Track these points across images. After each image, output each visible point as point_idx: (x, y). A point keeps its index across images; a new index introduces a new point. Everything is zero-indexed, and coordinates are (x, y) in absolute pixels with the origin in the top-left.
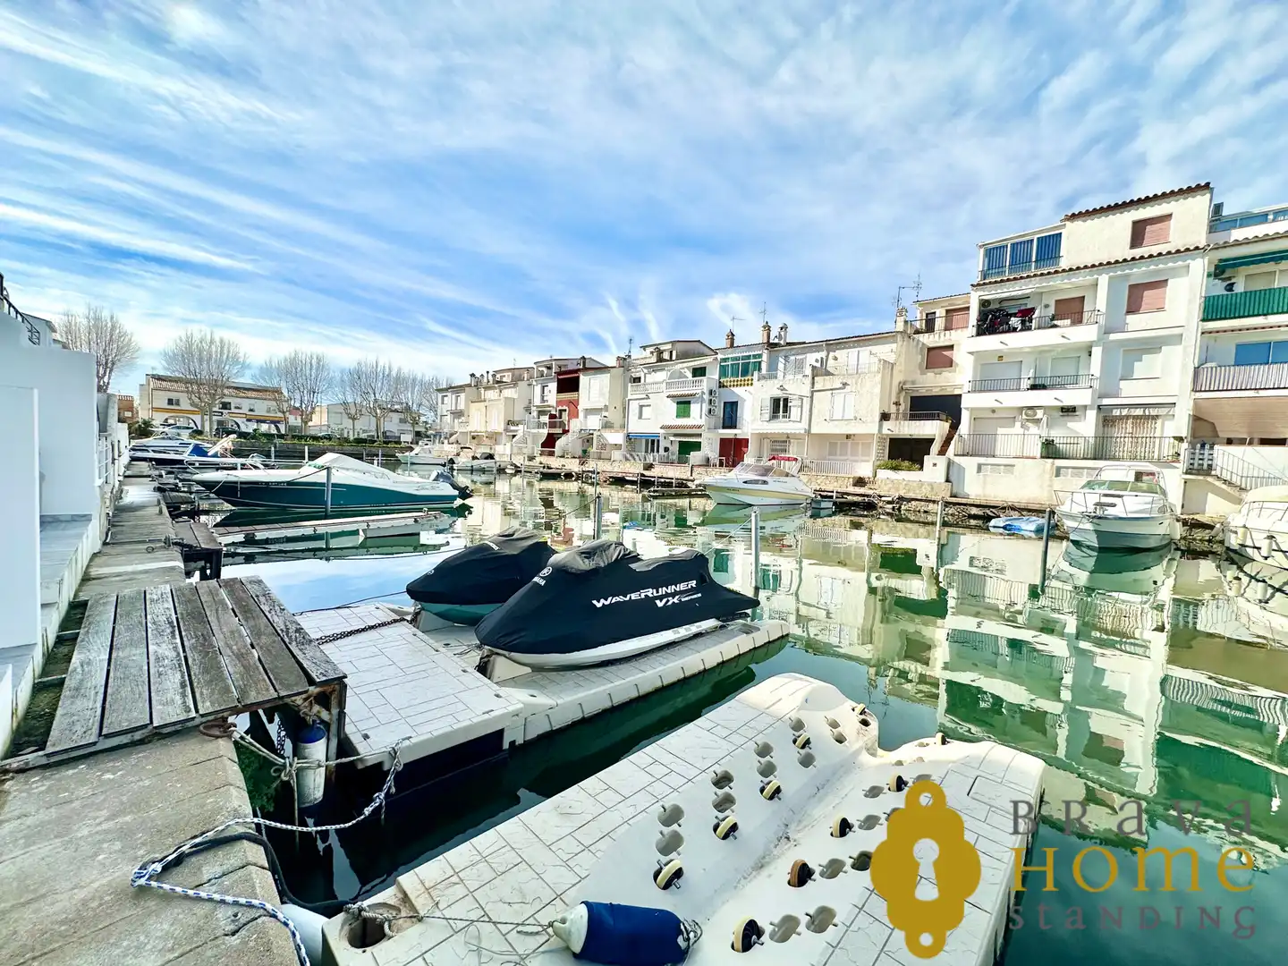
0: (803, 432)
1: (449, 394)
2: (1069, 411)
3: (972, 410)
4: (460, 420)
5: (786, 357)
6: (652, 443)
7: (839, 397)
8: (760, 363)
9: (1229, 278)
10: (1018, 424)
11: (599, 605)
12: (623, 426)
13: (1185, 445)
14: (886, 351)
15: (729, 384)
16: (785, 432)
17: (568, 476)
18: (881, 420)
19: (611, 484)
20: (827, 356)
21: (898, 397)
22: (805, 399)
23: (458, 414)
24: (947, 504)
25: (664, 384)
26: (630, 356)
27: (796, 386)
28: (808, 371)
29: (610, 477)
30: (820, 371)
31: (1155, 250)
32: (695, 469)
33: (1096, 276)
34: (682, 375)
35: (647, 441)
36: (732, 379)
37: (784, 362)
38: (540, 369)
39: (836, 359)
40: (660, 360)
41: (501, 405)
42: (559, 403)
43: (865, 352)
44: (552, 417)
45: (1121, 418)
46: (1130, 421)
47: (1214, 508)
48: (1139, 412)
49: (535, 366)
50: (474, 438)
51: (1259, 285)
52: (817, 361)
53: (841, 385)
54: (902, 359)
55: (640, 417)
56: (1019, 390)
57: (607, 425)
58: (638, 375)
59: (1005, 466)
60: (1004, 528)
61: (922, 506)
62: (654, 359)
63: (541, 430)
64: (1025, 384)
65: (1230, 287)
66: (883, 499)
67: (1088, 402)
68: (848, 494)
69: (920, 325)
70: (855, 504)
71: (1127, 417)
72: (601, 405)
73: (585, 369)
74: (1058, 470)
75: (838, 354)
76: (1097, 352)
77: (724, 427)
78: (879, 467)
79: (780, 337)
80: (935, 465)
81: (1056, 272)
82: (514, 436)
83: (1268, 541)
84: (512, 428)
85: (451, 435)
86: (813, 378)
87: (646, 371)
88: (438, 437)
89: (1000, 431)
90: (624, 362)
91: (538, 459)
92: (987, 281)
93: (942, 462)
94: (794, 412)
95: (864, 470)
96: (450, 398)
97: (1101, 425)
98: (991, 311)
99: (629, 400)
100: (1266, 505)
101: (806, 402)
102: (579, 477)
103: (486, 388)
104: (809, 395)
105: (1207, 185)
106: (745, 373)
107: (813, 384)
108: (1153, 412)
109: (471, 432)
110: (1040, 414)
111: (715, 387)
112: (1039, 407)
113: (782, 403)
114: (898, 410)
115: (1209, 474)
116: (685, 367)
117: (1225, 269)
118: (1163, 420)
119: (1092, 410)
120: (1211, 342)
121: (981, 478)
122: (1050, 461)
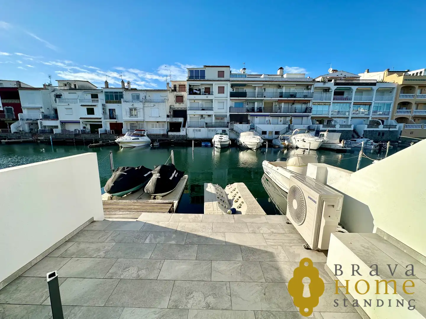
0: (142, 120)
2: (209, 116)
3: (189, 115)
7: (153, 109)
8: (122, 95)
9: (233, 88)
10: (200, 119)
11: (171, 179)
14: (165, 96)
15: (110, 102)
16: (136, 120)
18: (167, 117)
20: (147, 96)
21: (170, 110)
22: (142, 109)
25: (78, 99)
26: (51, 85)
27: (138, 105)
28: (142, 100)
30: (146, 101)
31: (222, 79)
33: (212, 83)
39: (150, 97)
40: (71, 88)
42: (5, 104)
44: (2, 112)
51: (237, 91)
52: (144, 97)
53: (154, 106)
54: (170, 99)
55: (66, 114)
57: (46, 117)
58: (59, 94)
59: (198, 129)
62: (67, 88)
64: (200, 109)
65: (233, 90)
69: (173, 88)
72: (38, 107)
73: (22, 88)
74: (209, 130)
77: (110, 119)
78: (168, 131)
79: (128, 86)
81: (205, 80)
90: (48, 87)
93: (184, 129)
94: (139, 114)
95: (164, 132)
97: (216, 119)
98: (191, 88)
99: (58, 106)
105: (229, 66)
106: (117, 99)
107: (144, 105)
111: (104, 102)
112: (204, 115)
113: (134, 111)
114: (170, 114)
115: (233, 130)
117: (232, 86)
118: (225, 118)
119: (214, 116)
120: (231, 102)
121: (194, 133)
122: (207, 128)
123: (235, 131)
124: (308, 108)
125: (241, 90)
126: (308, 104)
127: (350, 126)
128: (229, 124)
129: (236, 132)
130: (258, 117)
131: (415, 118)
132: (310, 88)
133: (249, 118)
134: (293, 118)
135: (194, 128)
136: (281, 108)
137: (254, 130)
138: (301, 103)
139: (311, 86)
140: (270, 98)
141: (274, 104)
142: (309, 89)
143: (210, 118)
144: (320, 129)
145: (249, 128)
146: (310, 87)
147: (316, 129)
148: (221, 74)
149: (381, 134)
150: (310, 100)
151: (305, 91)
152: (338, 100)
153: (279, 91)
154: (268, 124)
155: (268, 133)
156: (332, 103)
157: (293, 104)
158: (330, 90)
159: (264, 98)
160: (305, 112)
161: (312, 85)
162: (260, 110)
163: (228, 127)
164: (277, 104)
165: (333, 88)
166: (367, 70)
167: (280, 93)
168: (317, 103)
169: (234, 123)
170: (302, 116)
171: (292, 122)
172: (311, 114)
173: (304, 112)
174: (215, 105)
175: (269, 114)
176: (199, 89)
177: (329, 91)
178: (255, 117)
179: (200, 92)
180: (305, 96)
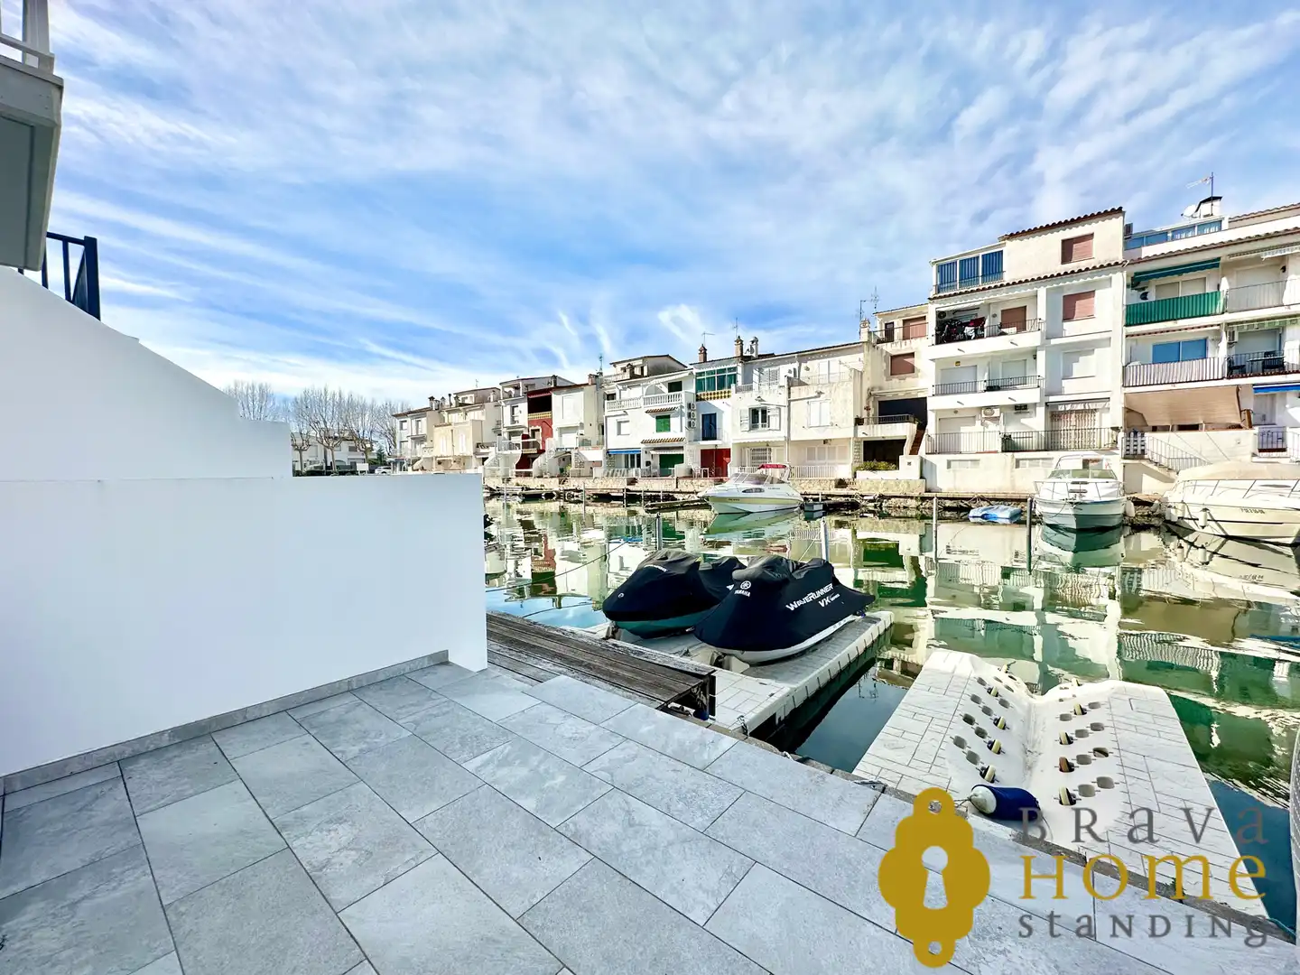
0: (783, 439)
1: (409, 420)
2: (1021, 409)
3: (936, 411)
4: (423, 446)
5: (760, 370)
6: (633, 458)
7: (815, 405)
8: (735, 375)
9: (1143, 289)
10: (978, 423)
11: (792, 609)
12: (601, 443)
13: (1121, 434)
14: (855, 360)
15: (706, 397)
16: (766, 440)
17: (549, 496)
18: (855, 425)
19: (596, 500)
20: (800, 367)
21: (868, 403)
22: (782, 408)
23: (419, 439)
24: (923, 499)
25: (642, 399)
26: (601, 374)
27: (773, 396)
28: (784, 382)
29: (594, 494)
30: (793, 382)
31: (1083, 265)
32: (680, 481)
33: (1035, 289)
34: (657, 390)
35: (627, 456)
36: (709, 392)
37: (758, 373)
38: (507, 390)
39: (808, 369)
40: (633, 376)
41: (469, 428)
42: (531, 423)
43: (834, 361)
44: (525, 437)
45: (1066, 412)
46: (1073, 415)
47: (1150, 487)
48: (1080, 407)
49: (500, 387)
50: (439, 463)
51: (1168, 294)
52: (790, 372)
53: (816, 394)
54: (869, 368)
55: (619, 433)
56: (976, 392)
57: (585, 443)
58: (611, 392)
59: (971, 461)
60: (982, 517)
61: (901, 502)
62: (627, 375)
63: (514, 452)
64: (982, 386)
65: (1144, 296)
66: (865, 498)
67: (1037, 400)
68: (833, 496)
69: (880, 335)
70: (841, 504)
71: (1071, 412)
72: (576, 423)
73: (558, 388)
74: (1018, 461)
75: (809, 364)
76: (1041, 355)
77: (704, 439)
78: (858, 468)
79: (752, 351)
80: (909, 464)
81: (1002, 286)
82: (484, 459)
83: (1203, 513)
84: (482, 451)
85: (415, 461)
86: (789, 389)
87: (620, 387)
88: (398, 465)
89: (963, 429)
90: (597, 380)
91: (515, 480)
92: (942, 294)
93: (915, 460)
94: (773, 421)
95: (844, 472)
96: (410, 424)
97: (1049, 419)
98: (947, 322)
99: (606, 417)
100: (1199, 483)
101: (784, 411)
102: (559, 496)
103: (449, 412)
104: (786, 404)
105: (1120, 208)
106: (721, 386)
107: (789, 393)
108: (1092, 406)
109: (436, 457)
110: (997, 412)
111: (692, 400)
112: (995, 407)
113: (760, 413)
114: (868, 414)
115: (1143, 459)
116: (661, 382)
117: (1139, 281)
119: (1040, 409)
120: (1133, 343)
121: (952, 472)
122: (1010, 454)
123: (1153, 462)
125: (1187, 288)
129: (1164, 468)
135: (950, 457)
143: (1021, 418)
169: (1151, 431)
178: (1290, 395)
179: (982, 329)
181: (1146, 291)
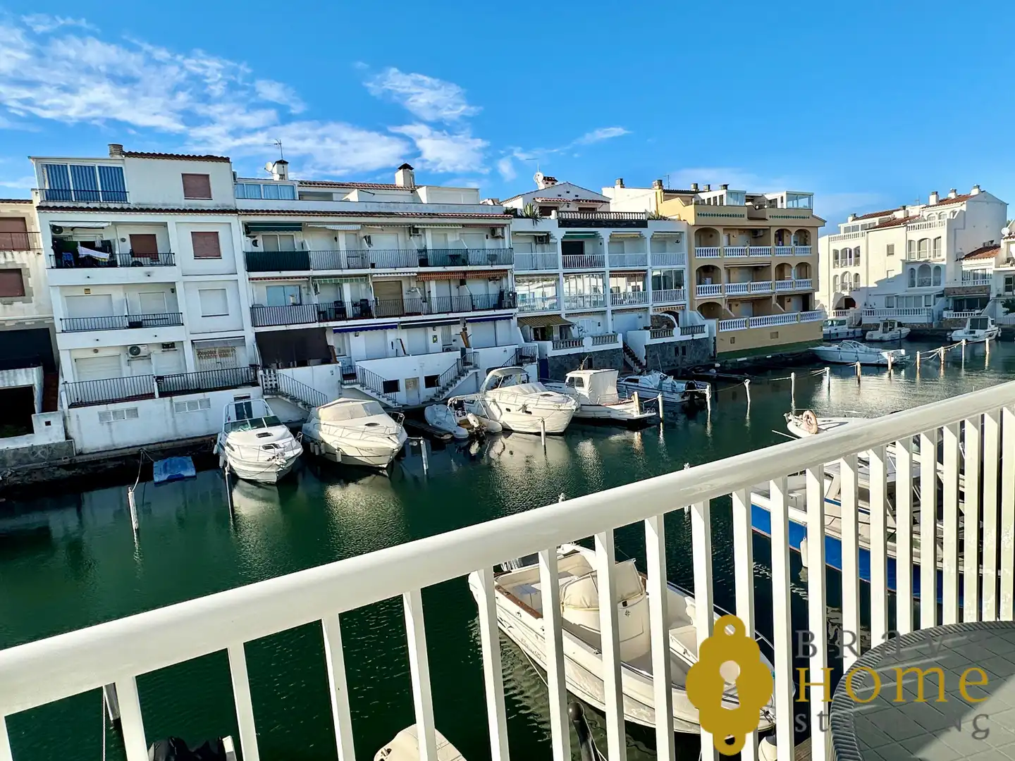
2: (169, 346)
3: (72, 351)
10: (124, 362)
51: (272, 247)
56: (119, 328)
59: (128, 410)
65: (255, 243)
67: (183, 338)
74: (177, 406)
80: (47, 424)
81: (128, 209)
93: (54, 418)
97: (197, 357)
105: (227, 159)
108: (232, 345)
112: (142, 345)
117: (249, 229)
118: (239, 350)
119: (188, 347)
120: (254, 286)
121: (106, 426)
122: (168, 399)
123: (287, 396)
124: (505, 295)
125: (282, 243)
126: (504, 280)
127: (613, 338)
128: (260, 372)
129: (294, 399)
130: (362, 334)
131: (731, 301)
132: (501, 234)
133: (331, 340)
134: (469, 326)
135: (103, 408)
136: (430, 298)
137: (356, 383)
138: (484, 278)
139: (503, 228)
140: (393, 270)
141: (405, 287)
142: (498, 237)
143: (170, 356)
144: (549, 355)
145: (338, 377)
146: (499, 231)
147: (537, 357)
148: (196, 186)
149: (680, 351)
150: (506, 270)
151: (490, 244)
152: (574, 266)
153: (415, 243)
154: (397, 356)
155: (402, 385)
156: (561, 275)
157: (463, 282)
158: (551, 241)
159: (373, 271)
160: (499, 306)
161: (505, 225)
162: (364, 310)
163: (254, 384)
164: (414, 284)
165: (559, 234)
166: (618, 182)
167: (419, 251)
168: (525, 278)
169: (278, 368)
170: (494, 320)
171: (467, 338)
172: (516, 310)
173: (494, 308)
174: (188, 303)
175: (397, 319)
176: (102, 241)
177: (548, 242)
178: (352, 335)
179: (113, 255)
180: (493, 259)
181: (256, 239)
